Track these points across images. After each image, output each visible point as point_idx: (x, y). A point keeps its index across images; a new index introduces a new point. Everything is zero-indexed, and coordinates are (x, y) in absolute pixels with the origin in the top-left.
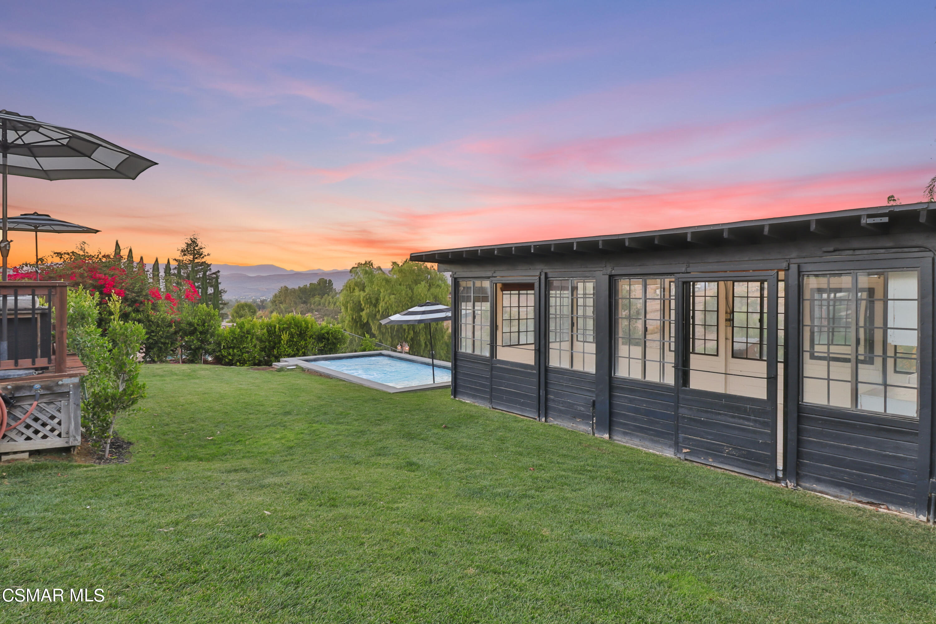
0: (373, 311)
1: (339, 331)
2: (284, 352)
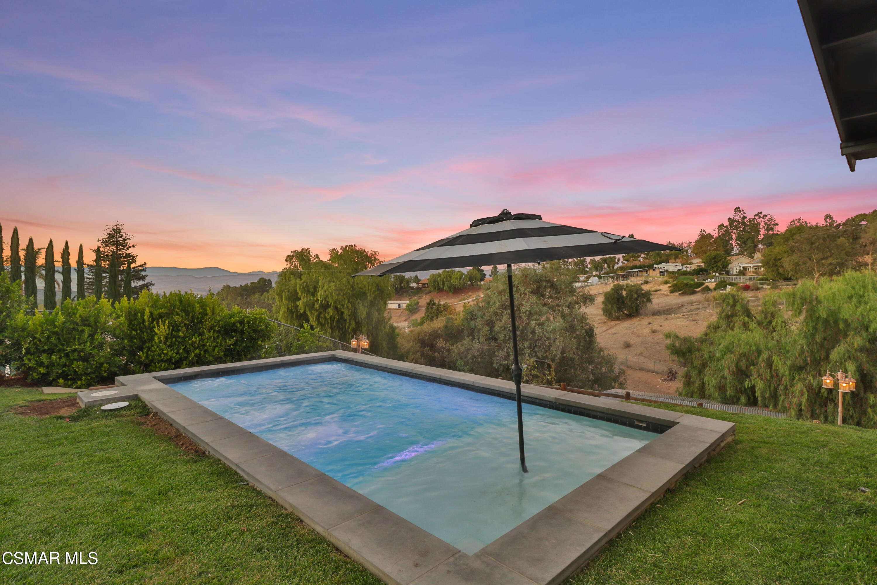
0: (310, 300)
1: (261, 318)
2: (160, 355)
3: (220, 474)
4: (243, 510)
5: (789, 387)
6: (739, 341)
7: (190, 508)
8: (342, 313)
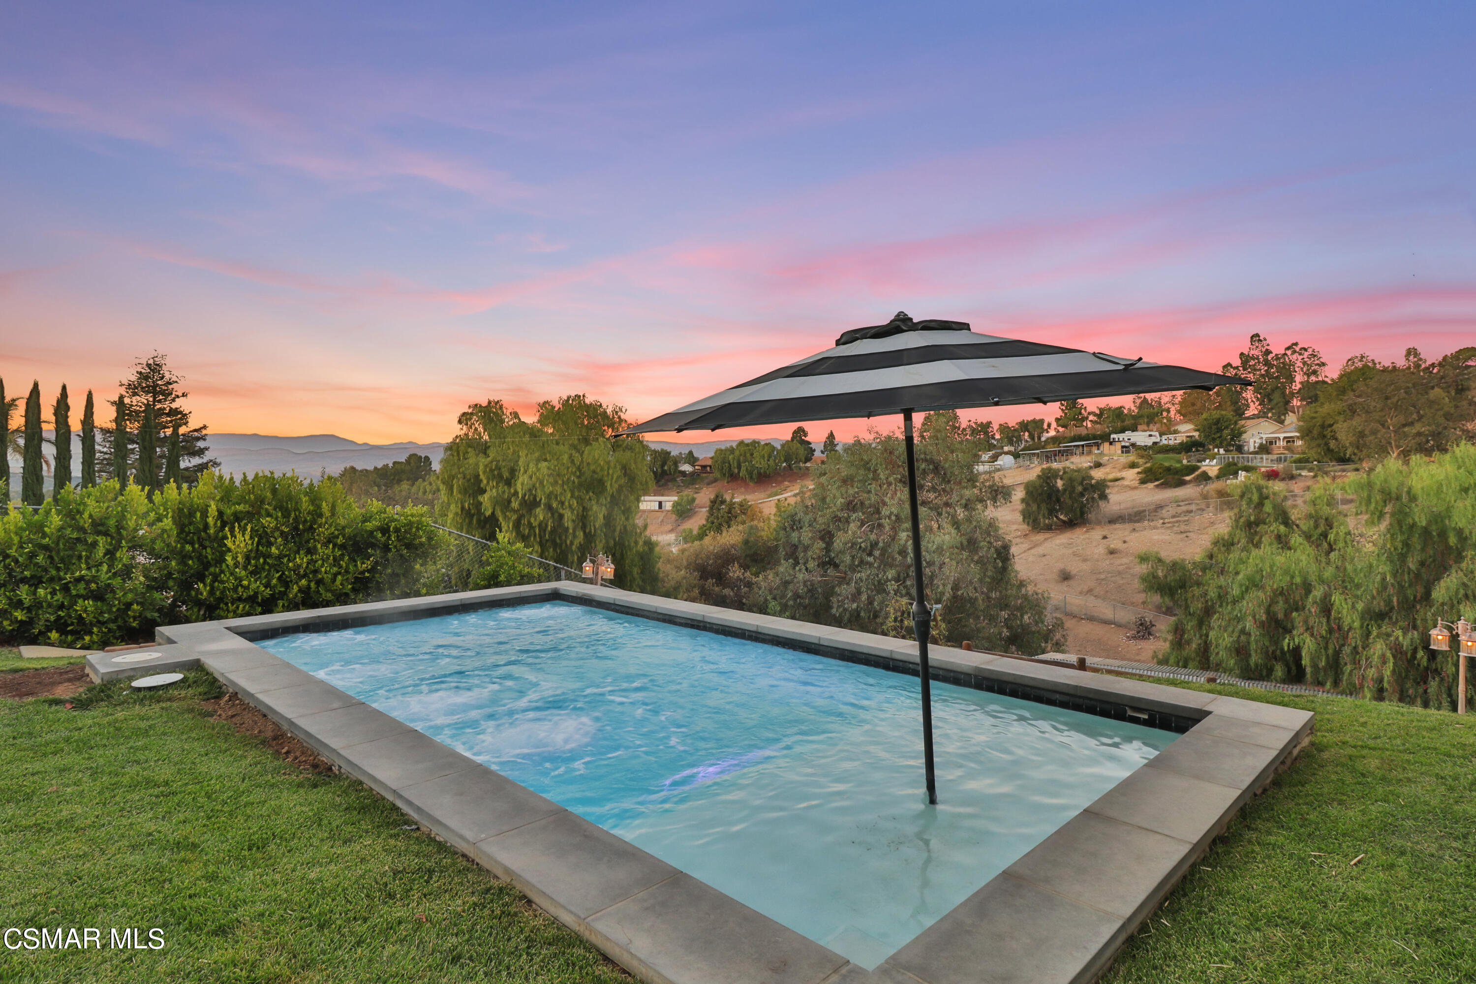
0: (504, 492)
1: (420, 522)
2: (235, 589)
3: (363, 809)
4: (414, 880)
5: (1360, 649)
6: (1271, 567)
7: (312, 876)
8: (561, 516)
